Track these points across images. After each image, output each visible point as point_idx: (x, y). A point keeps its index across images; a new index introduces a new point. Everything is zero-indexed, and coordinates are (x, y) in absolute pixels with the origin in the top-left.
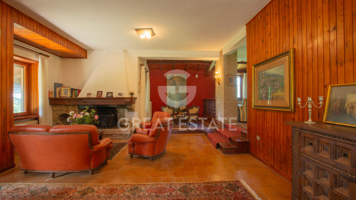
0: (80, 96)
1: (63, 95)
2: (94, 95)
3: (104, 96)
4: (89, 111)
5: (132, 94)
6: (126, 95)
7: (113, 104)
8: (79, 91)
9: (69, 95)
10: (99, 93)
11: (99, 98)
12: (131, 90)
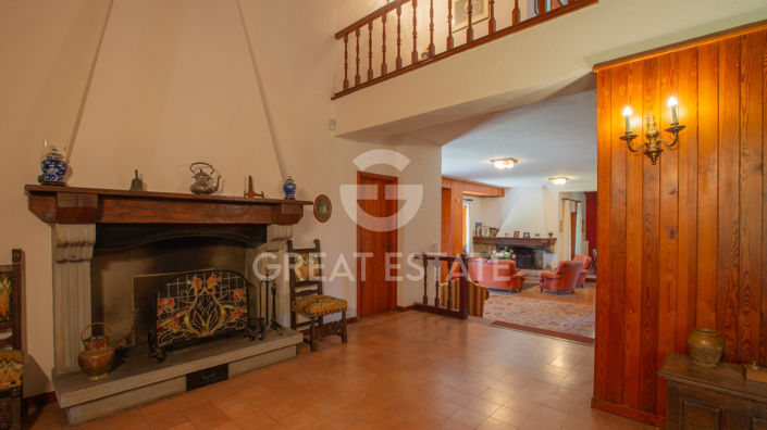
0: (498, 236)
1: (483, 234)
2: (511, 236)
3: (521, 236)
4: (508, 251)
5: (551, 235)
6: (544, 236)
7: (529, 245)
8: (498, 231)
9: (488, 234)
10: (517, 233)
11: (516, 238)
12: (550, 230)
